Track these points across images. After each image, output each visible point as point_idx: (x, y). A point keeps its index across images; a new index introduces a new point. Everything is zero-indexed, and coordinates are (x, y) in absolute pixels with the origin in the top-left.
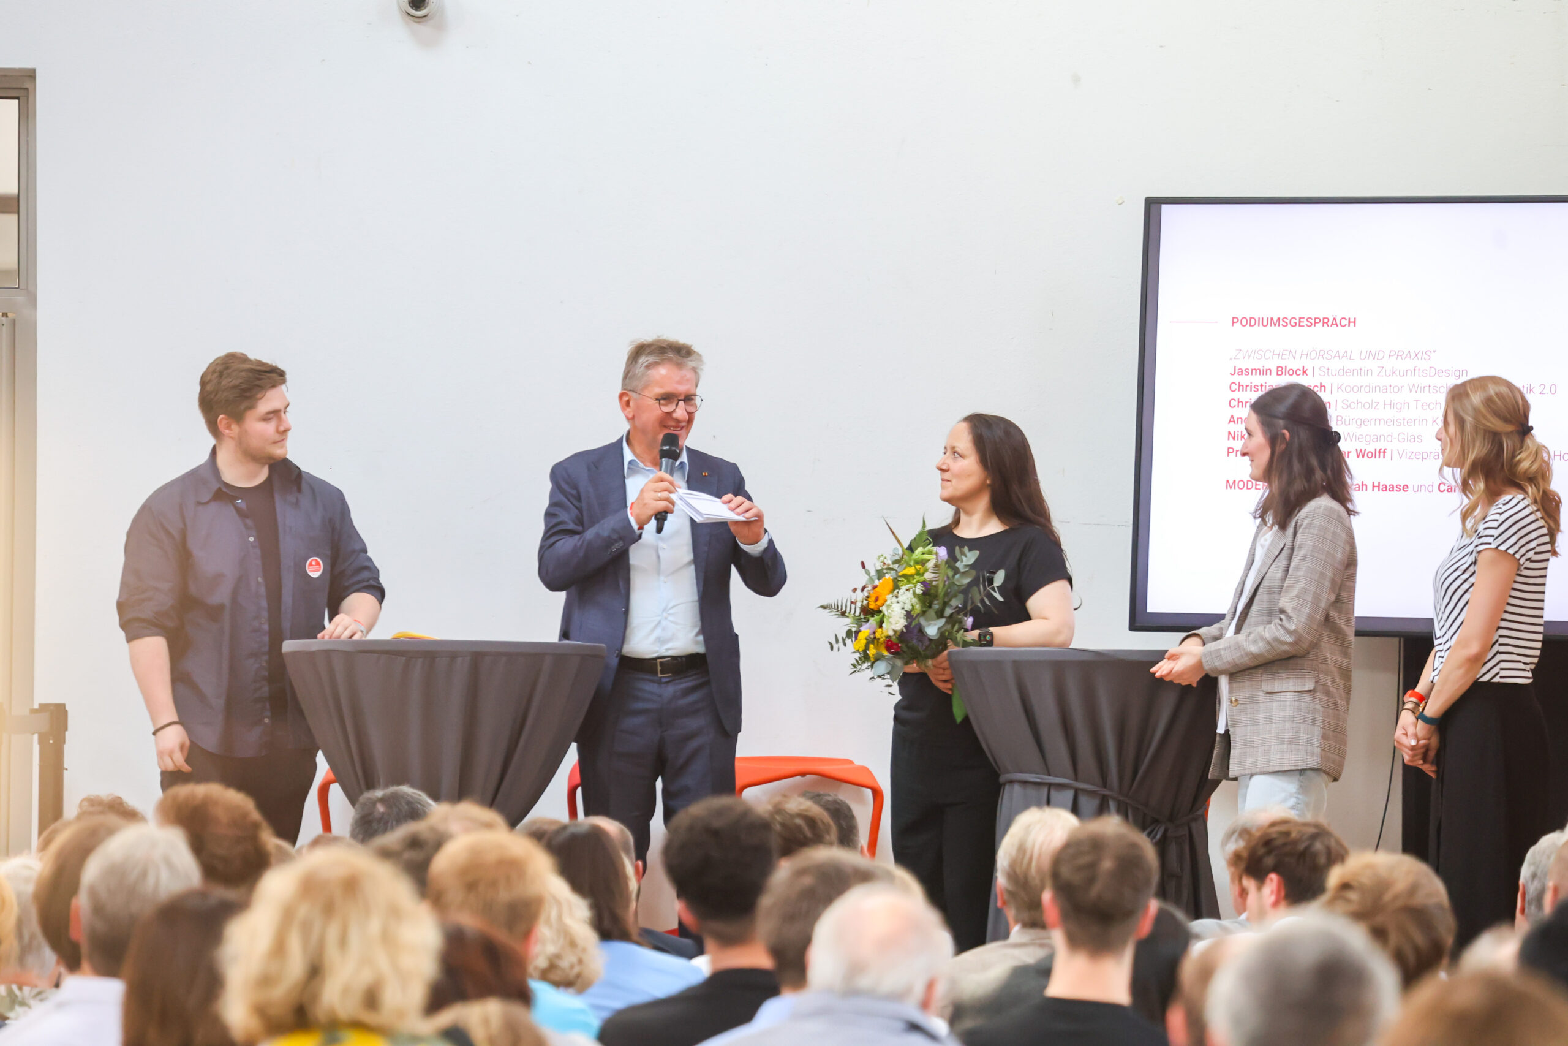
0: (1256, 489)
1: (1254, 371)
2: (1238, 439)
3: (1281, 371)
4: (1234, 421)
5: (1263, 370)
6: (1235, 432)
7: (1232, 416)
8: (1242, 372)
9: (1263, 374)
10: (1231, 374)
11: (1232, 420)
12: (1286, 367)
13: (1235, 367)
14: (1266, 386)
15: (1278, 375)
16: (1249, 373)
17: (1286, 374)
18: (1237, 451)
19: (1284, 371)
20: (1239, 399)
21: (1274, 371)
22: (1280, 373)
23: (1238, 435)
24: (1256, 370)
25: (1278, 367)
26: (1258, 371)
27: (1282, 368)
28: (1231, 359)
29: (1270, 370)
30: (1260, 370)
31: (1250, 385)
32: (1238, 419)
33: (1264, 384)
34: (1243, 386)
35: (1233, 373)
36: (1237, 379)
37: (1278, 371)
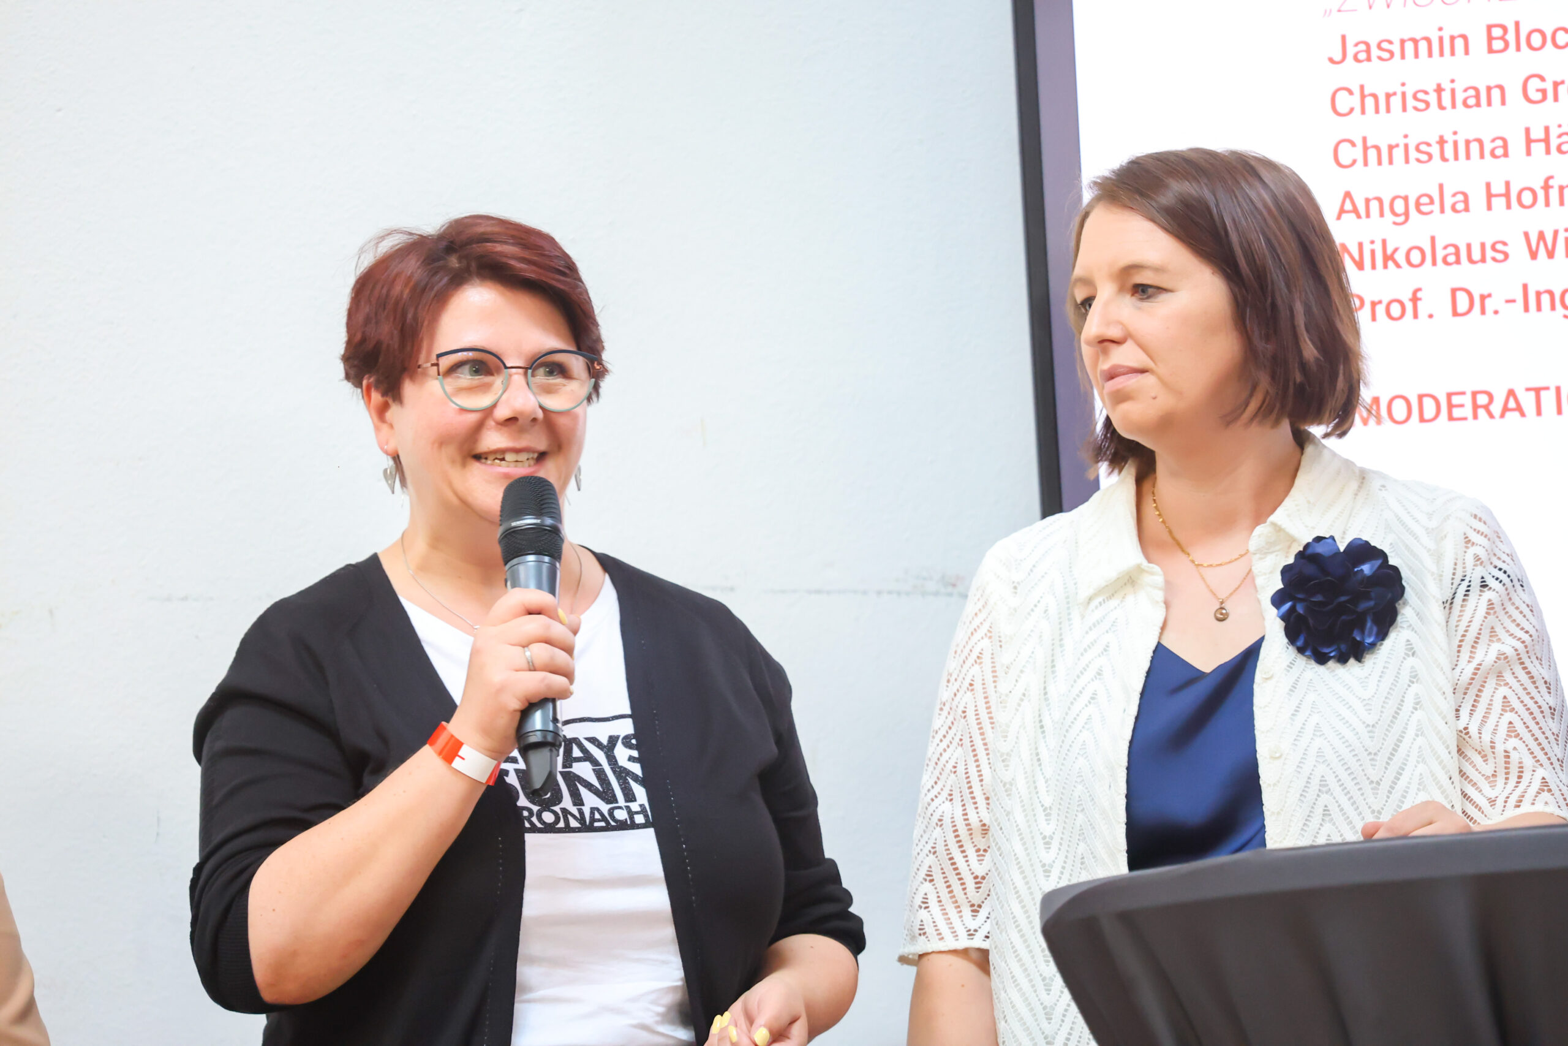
0: (1451, 418)
1: (1409, 46)
2: (1374, 267)
3: (1502, 38)
4: (1355, 211)
5: (1441, 39)
6: (1361, 245)
7: (1348, 195)
8: (1368, 51)
9: (1442, 54)
10: (1331, 60)
11: (1348, 206)
12: (1517, 24)
13: (1344, 38)
14: (1453, 91)
15: (1491, 50)
16: (1392, 54)
17: (1518, 49)
18: (1374, 304)
19: (1511, 37)
20: (1365, 139)
21: (1479, 42)
22: (1498, 45)
23: (1373, 252)
24: (1415, 42)
25: (1489, 28)
26: (1423, 45)
27: (1505, 29)
28: (1327, 13)
29: (1465, 37)
30: (1428, 40)
31: (1399, 90)
32: (1368, 201)
33: (1447, 86)
34: (1375, 96)
35: (1338, 57)
36: (1352, 74)
37: (1490, 39)
